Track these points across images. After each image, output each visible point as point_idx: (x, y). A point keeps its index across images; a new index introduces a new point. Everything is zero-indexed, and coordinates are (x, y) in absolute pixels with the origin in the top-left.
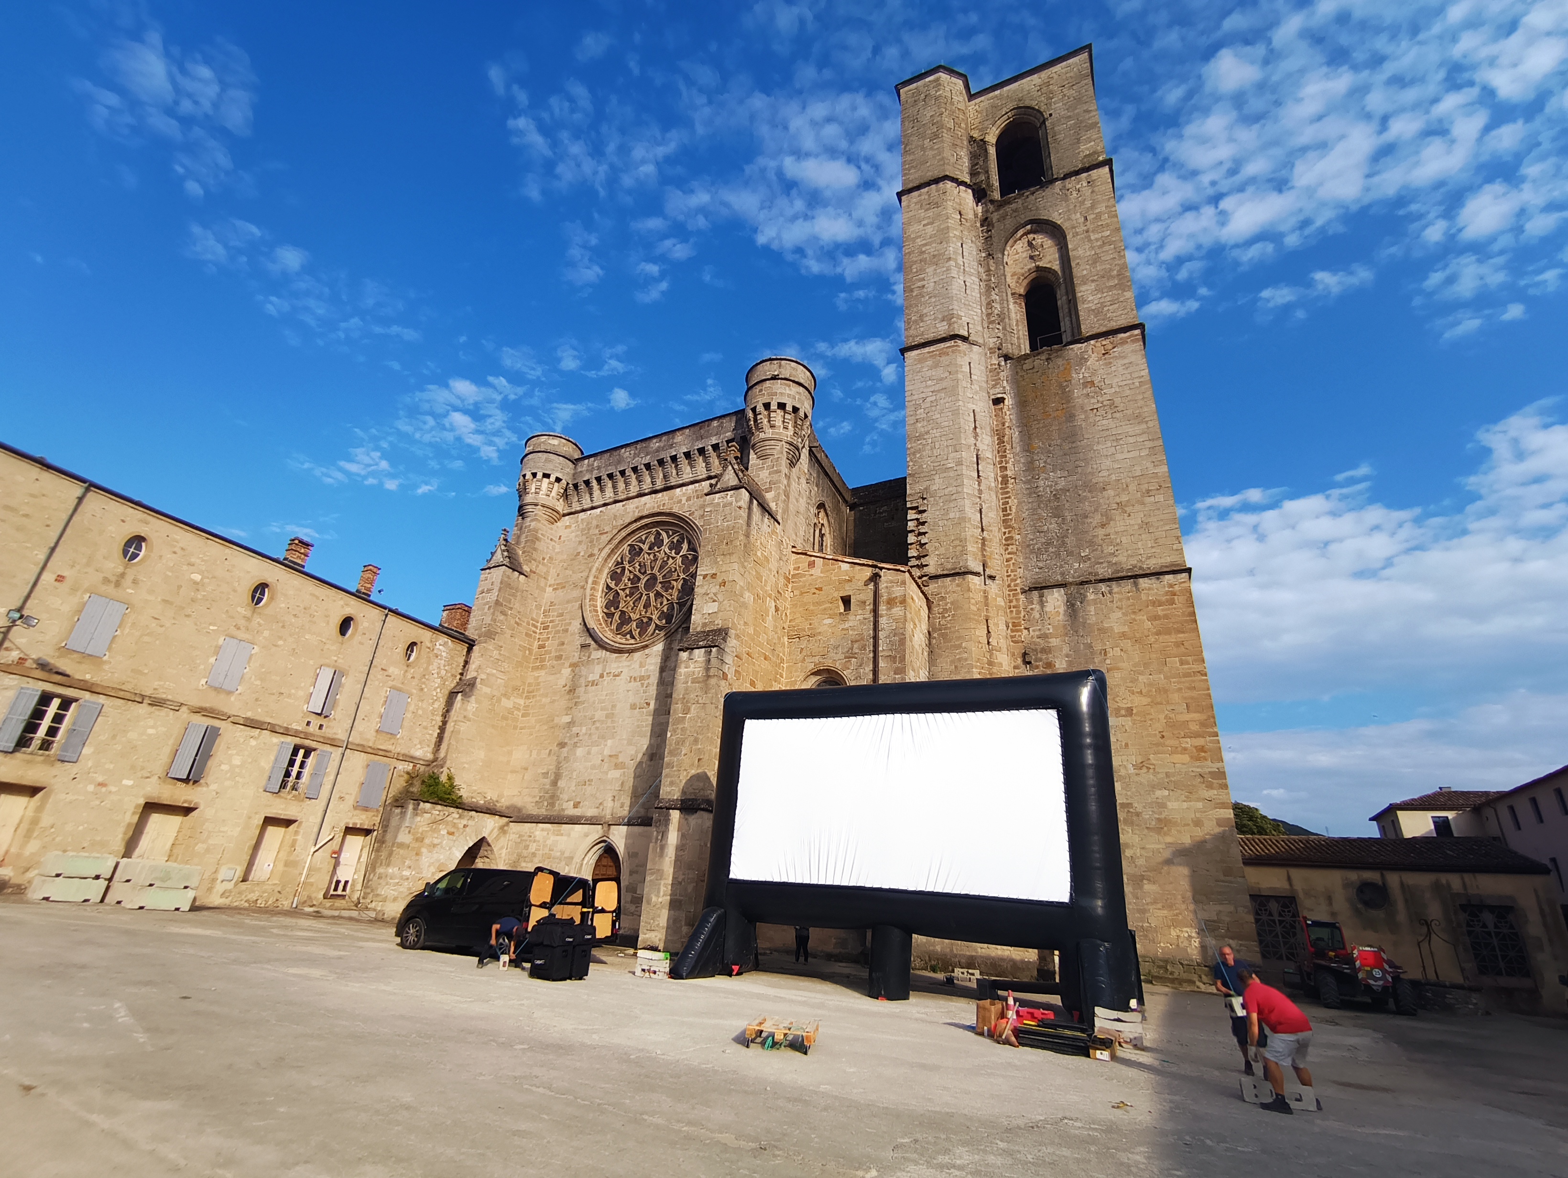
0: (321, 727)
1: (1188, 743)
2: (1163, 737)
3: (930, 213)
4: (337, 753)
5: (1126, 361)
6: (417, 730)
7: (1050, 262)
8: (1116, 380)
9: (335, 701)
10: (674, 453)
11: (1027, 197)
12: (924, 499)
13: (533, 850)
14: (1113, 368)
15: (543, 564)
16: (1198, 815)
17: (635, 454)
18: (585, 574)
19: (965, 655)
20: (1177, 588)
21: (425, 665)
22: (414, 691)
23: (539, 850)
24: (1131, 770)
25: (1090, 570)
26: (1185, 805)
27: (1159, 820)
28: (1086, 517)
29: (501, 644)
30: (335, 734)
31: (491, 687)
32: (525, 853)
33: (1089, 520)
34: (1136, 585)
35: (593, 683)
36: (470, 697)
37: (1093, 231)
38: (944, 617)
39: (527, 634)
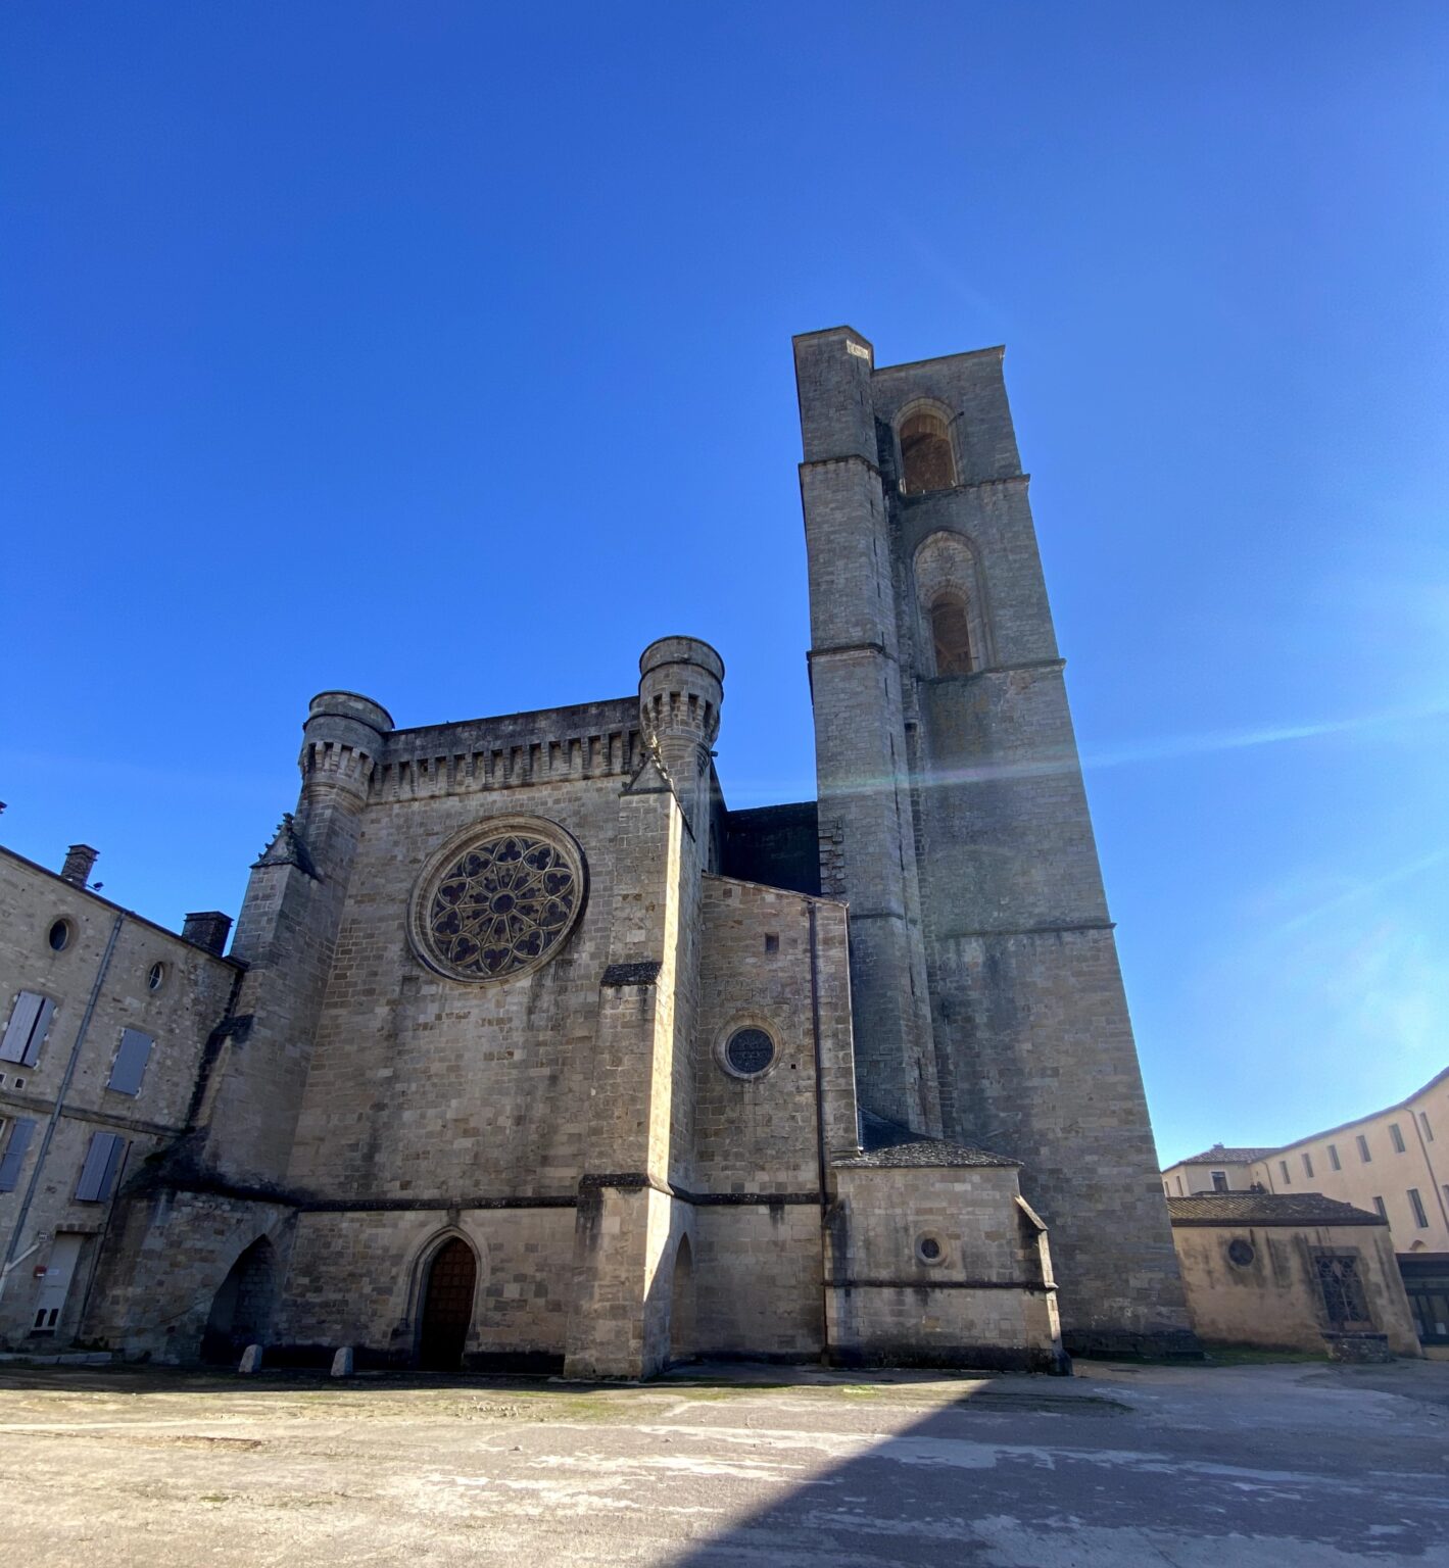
0: (19, 1084)
1: (1116, 1106)
2: (1091, 1099)
3: (839, 496)
4: (42, 1123)
5: (1048, 699)
6: (165, 1088)
7: (962, 578)
8: (1035, 718)
9: (43, 1046)
10: (537, 742)
11: (939, 500)
12: (838, 828)
13: (339, 1249)
14: (1034, 705)
15: (341, 868)
16: (1128, 1181)
17: (478, 736)
18: (407, 885)
19: (890, 1006)
20: (1102, 944)
21: (177, 997)
22: (161, 1033)
23: (348, 1248)
24: (1060, 1135)
25: (1011, 920)
26: (1115, 1171)
27: (1089, 1187)
28: (1005, 863)
29: (285, 970)
30: (41, 1093)
31: (272, 1029)
32: (325, 1252)
33: (1009, 866)
34: (1059, 937)
35: (425, 1027)
36: (244, 1041)
37: (1011, 551)
38: (865, 962)
39: (320, 960)
